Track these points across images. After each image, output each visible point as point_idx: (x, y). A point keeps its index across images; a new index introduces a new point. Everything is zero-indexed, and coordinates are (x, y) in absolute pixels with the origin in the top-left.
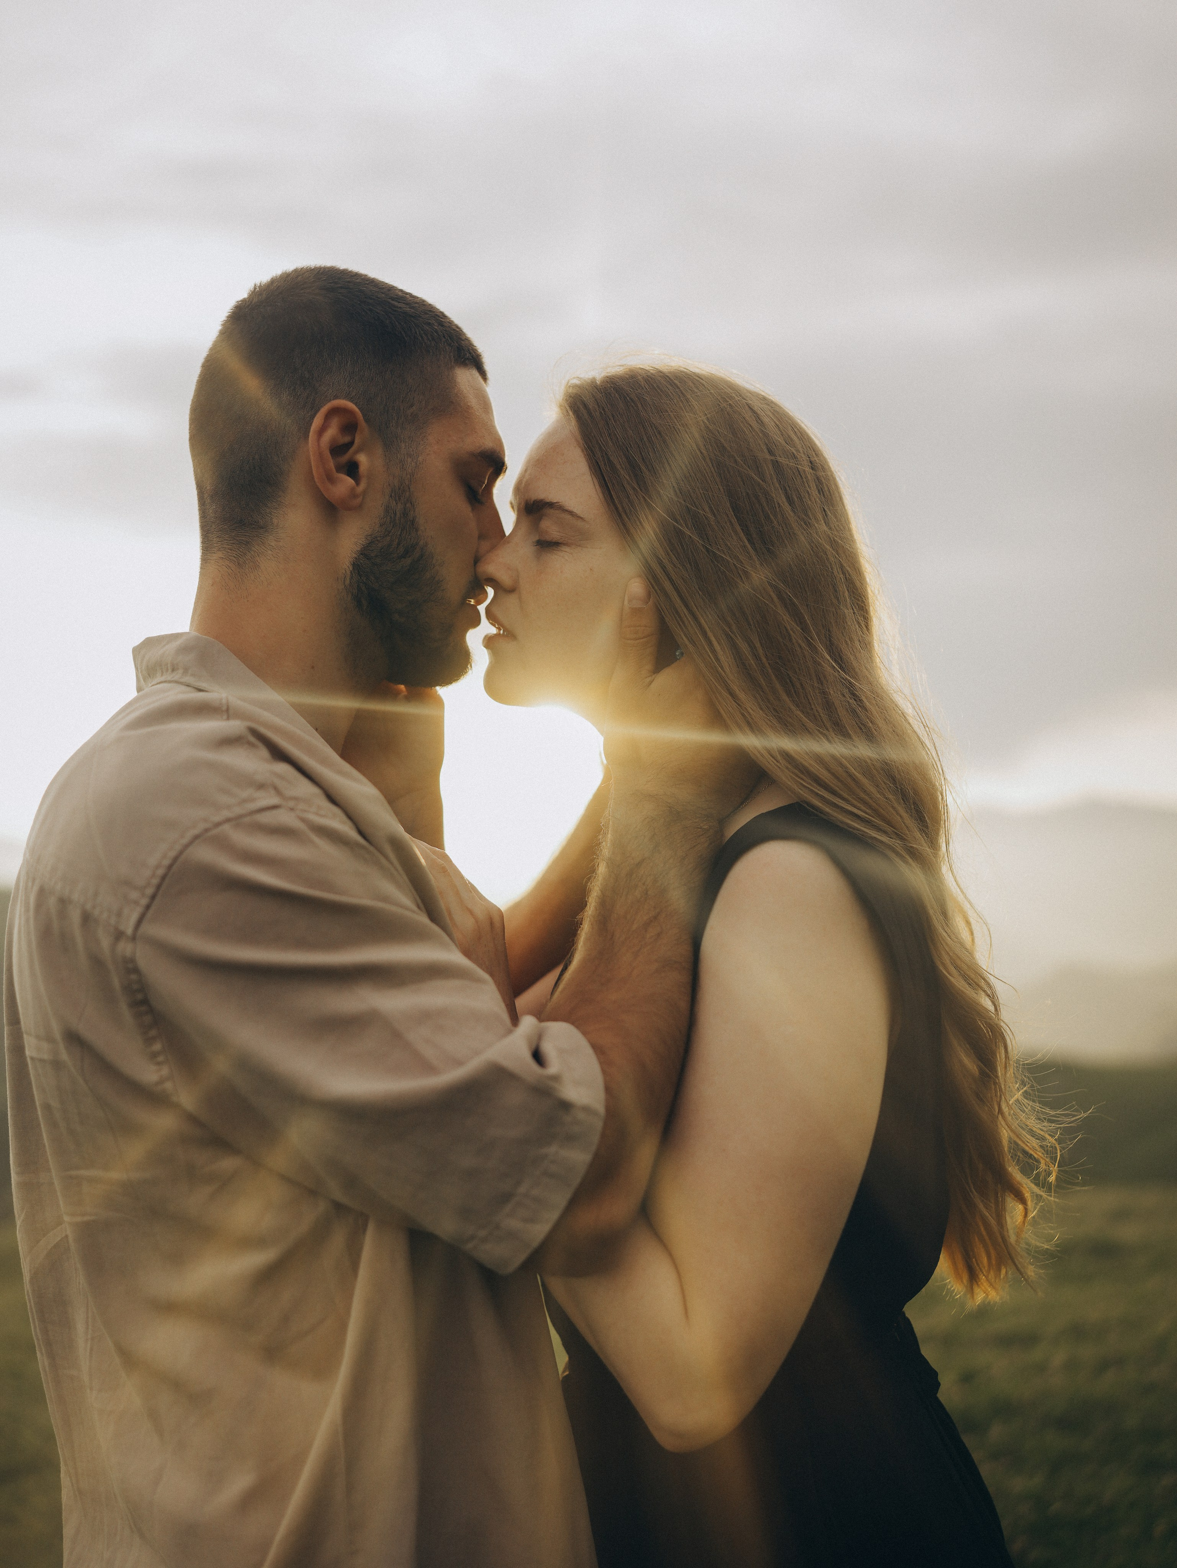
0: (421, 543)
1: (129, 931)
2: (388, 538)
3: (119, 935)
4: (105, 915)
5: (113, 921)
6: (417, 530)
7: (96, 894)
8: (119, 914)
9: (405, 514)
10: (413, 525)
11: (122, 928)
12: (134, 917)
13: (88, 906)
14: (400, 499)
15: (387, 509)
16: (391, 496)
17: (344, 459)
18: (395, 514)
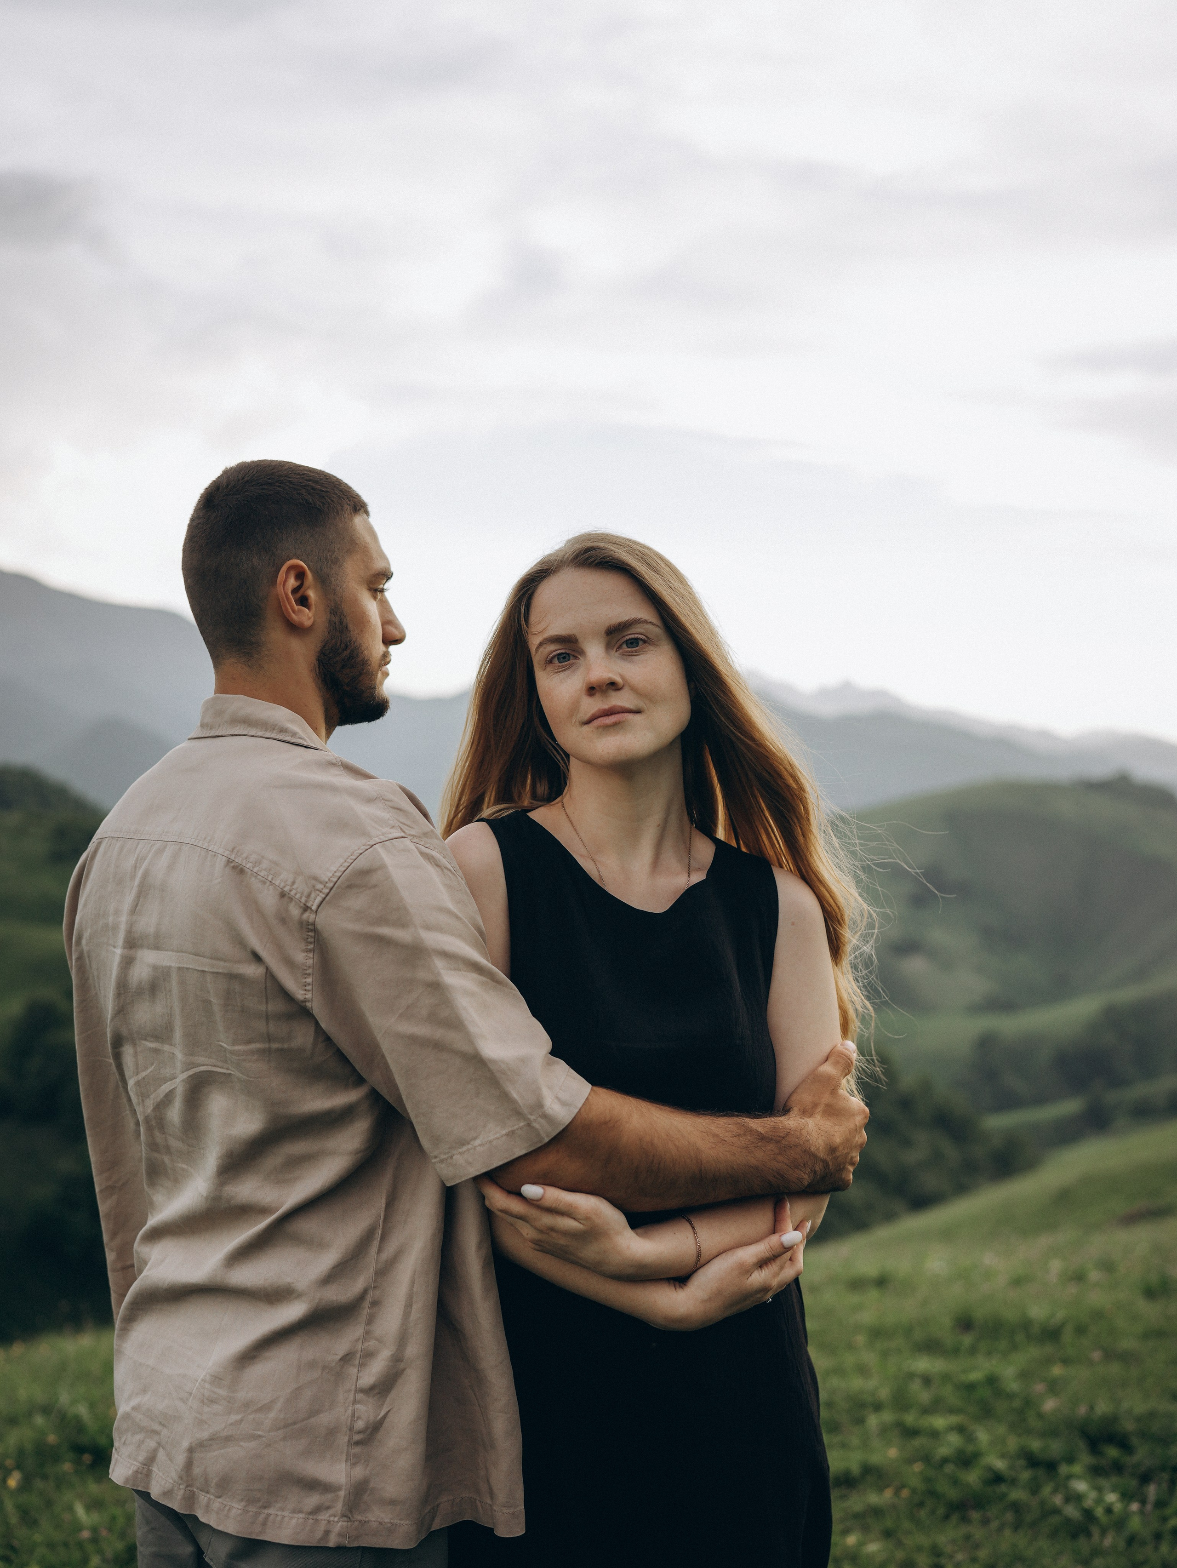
0: (354, 639)
1: (314, 908)
2: (334, 640)
3: (306, 908)
4: (298, 896)
5: (303, 900)
6: (350, 632)
7: (293, 883)
8: (309, 896)
9: (341, 623)
10: (347, 628)
11: (309, 905)
12: (319, 899)
13: (287, 889)
14: (336, 614)
15: (330, 622)
16: (331, 613)
17: (299, 595)
18: (335, 624)
